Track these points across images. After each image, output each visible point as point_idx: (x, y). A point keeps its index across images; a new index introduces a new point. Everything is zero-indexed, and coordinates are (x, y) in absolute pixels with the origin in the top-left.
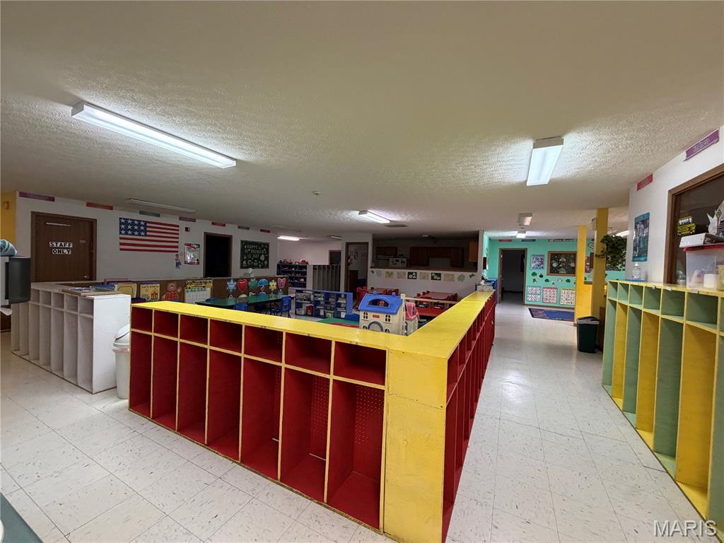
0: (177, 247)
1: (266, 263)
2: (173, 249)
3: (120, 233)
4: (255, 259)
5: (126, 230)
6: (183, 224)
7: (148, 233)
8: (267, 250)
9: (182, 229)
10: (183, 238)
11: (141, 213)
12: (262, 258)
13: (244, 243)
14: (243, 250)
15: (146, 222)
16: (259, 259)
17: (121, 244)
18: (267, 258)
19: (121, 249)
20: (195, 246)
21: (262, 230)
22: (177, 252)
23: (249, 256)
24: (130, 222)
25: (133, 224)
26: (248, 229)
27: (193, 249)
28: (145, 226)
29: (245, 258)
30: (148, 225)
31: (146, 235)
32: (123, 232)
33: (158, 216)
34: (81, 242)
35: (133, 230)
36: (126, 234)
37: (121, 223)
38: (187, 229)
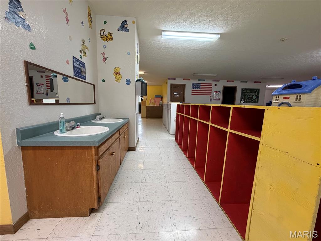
0: (211, 93)
1: (256, 100)
2: (209, 94)
3: (192, 89)
4: (250, 98)
5: (194, 87)
6: (214, 83)
7: (201, 88)
8: (258, 93)
9: (213, 85)
10: (214, 89)
11: (199, 80)
12: (254, 97)
13: (243, 90)
14: (242, 93)
15: (200, 84)
16: (252, 98)
17: (192, 92)
18: (257, 98)
19: (192, 95)
20: (219, 92)
21: (255, 82)
22: (211, 95)
23: (246, 96)
24: (195, 84)
25: (196, 85)
26: (247, 82)
27: (217, 93)
28: (200, 85)
29: (243, 97)
30: (201, 84)
31: (200, 89)
32: (193, 88)
33: (205, 80)
34: (182, 92)
35: (196, 87)
36: (194, 89)
37: (192, 85)
38: (215, 85)
